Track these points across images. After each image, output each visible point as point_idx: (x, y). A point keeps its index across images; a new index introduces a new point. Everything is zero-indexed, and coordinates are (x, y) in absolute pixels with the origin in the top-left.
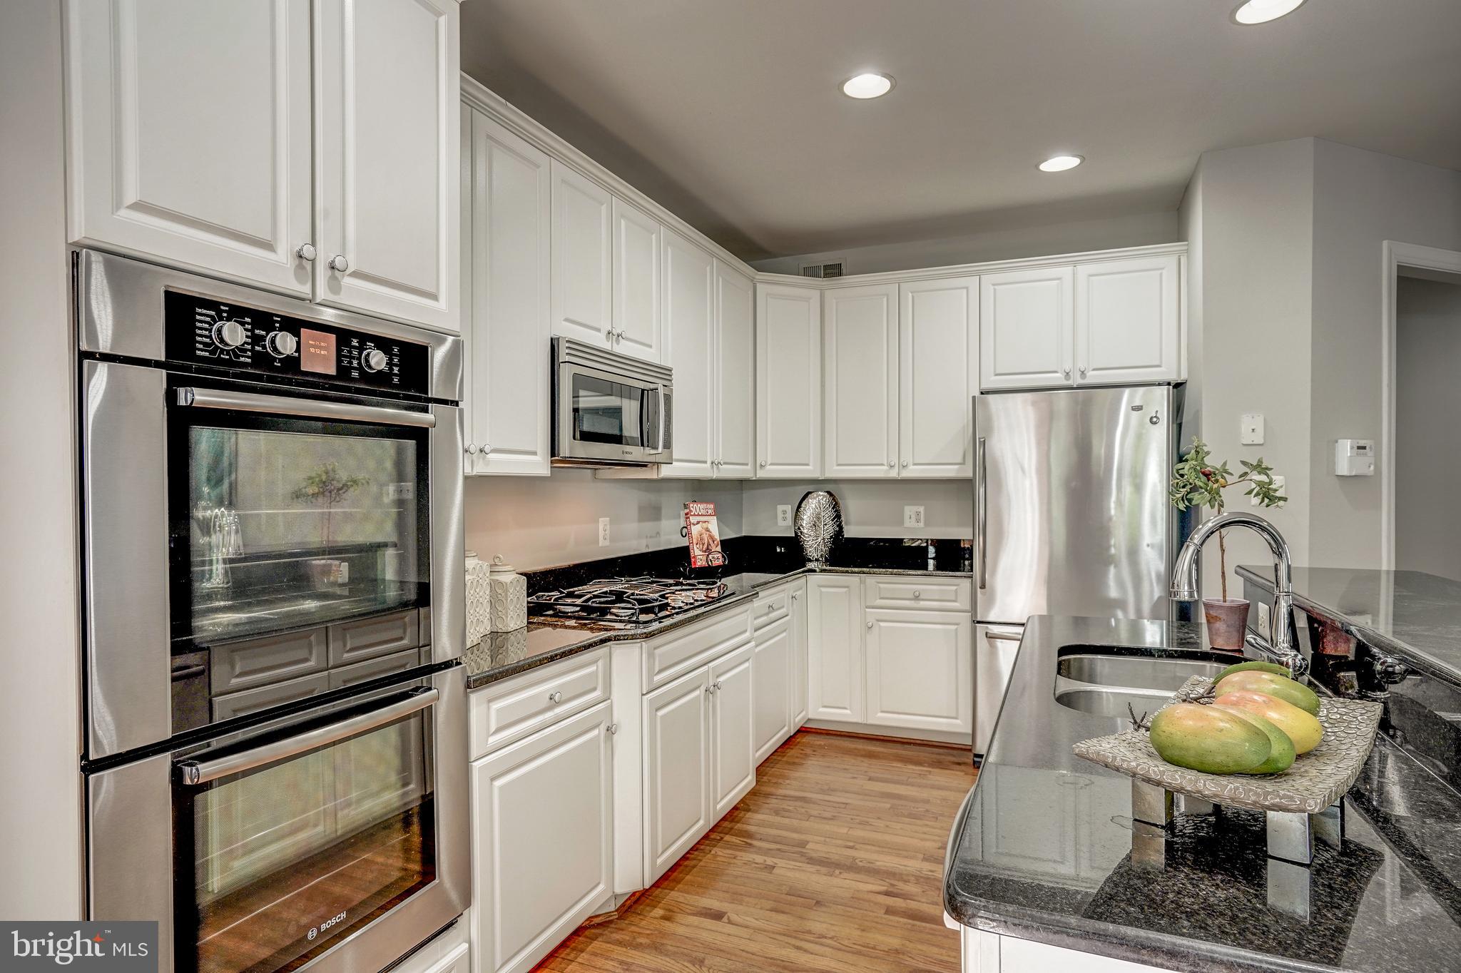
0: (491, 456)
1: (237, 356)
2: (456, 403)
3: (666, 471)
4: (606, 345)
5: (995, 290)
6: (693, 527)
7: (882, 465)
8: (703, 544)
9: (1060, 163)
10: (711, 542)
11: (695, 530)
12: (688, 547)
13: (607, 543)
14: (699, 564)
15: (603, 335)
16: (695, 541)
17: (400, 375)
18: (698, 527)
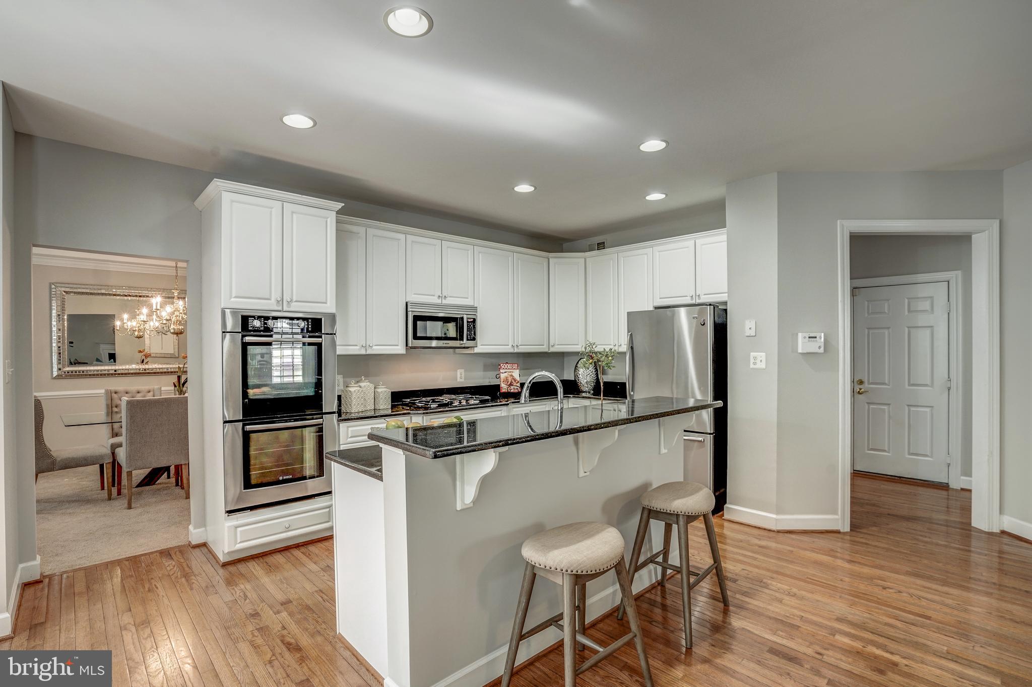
0: (374, 347)
1: (259, 328)
2: (335, 334)
3: (476, 350)
4: (439, 301)
5: (659, 254)
6: (501, 374)
7: (611, 345)
8: (508, 382)
9: (656, 196)
10: (513, 381)
11: (503, 376)
12: (499, 385)
13: (463, 380)
14: (503, 391)
15: (436, 298)
16: (502, 380)
17: (312, 328)
18: (506, 374)
